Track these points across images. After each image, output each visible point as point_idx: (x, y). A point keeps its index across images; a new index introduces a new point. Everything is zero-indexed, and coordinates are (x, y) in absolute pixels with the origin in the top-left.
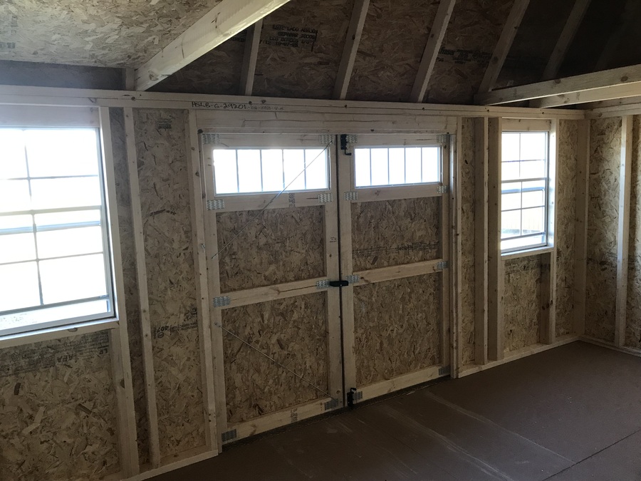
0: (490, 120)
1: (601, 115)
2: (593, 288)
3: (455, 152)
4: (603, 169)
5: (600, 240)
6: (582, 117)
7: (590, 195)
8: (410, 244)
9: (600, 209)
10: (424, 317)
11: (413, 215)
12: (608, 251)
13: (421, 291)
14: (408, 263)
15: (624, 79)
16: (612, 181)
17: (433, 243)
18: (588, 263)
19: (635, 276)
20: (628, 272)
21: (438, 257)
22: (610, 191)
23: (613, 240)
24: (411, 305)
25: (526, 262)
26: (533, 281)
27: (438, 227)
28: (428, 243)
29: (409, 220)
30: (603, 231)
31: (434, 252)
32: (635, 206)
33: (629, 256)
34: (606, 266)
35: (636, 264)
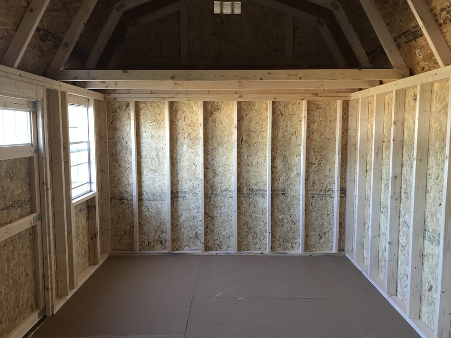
0: (61, 92)
1: (115, 99)
2: (115, 217)
3: (43, 117)
4: (117, 136)
5: (119, 184)
6: (102, 99)
7: (110, 153)
8: (11, 203)
9: (117, 162)
10: (24, 270)
11: (12, 175)
12: (124, 190)
13: (21, 247)
14: (11, 222)
15: (173, 78)
16: (124, 144)
17: (27, 200)
18: (111, 201)
19: (142, 204)
20: (139, 202)
21: (32, 211)
22: (123, 150)
23: (127, 183)
24: (14, 262)
25: (80, 206)
26: (85, 219)
27: (31, 185)
28: (24, 200)
29: (9, 180)
30: (120, 177)
31: (27, 208)
32: (140, 160)
33: (138, 192)
34: (124, 201)
35: (143, 196)
